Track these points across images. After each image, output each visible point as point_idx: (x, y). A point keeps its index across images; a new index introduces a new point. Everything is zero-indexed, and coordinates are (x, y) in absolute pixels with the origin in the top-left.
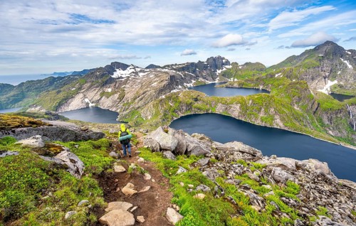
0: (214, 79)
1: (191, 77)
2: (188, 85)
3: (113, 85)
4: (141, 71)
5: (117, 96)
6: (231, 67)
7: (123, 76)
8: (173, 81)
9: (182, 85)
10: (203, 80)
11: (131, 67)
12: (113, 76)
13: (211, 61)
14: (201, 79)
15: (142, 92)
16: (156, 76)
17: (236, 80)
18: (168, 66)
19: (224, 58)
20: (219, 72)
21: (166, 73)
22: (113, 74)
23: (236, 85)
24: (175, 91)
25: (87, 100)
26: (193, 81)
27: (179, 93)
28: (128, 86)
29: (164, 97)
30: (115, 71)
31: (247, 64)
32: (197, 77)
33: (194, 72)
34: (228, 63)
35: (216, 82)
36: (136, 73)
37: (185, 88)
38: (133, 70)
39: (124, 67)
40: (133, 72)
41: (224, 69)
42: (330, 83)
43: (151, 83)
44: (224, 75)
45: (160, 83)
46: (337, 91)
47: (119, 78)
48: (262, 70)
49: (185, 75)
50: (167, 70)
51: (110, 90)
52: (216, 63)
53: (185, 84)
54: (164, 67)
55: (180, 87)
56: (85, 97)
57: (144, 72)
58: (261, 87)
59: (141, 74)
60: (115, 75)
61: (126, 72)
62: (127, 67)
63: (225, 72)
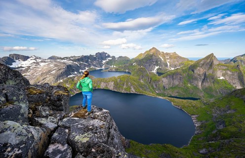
0: (101, 67)
1: (85, 66)
2: (83, 71)
4: (42, 62)
6: (111, 59)
7: (23, 66)
8: (69, 69)
9: (78, 71)
10: (94, 67)
11: (31, 58)
12: (11, 66)
13: (98, 55)
14: (92, 67)
15: (42, 78)
16: (56, 65)
17: (115, 66)
18: (67, 58)
19: (106, 53)
20: (104, 62)
21: (64, 63)
22: (11, 65)
23: (114, 70)
24: (71, 76)
26: (87, 68)
27: (74, 77)
28: (28, 74)
29: (61, 81)
30: (14, 61)
31: (120, 57)
32: (89, 66)
33: (87, 62)
34: (109, 56)
35: (103, 68)
36: (38, 63)
37: (80, 73)
38: (34, 61)
39: (25, 58)
40: (34, 63)
41: (107, 60)
42: (157, 68)
43: (50, 71)
44: (107, 63)
45: (57, 71)
46: (160, 71)
47: (18, 68)
48: (128, 61)
49: (80, 64)
50: (66, 61)
52: (102, 56)
53: (80, 70)
54: (63, 59)
55: (76, 73)
57: (45, 62)
58: (127, 71)
59: (42, 64)
60: (14, 65)
61: (26, 62)
62: (28, 58)
63: (108, 62)
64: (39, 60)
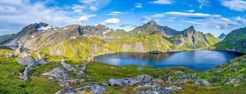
0: (102, 37)
3: (36, 34)
4: (55, 28)
5: (36, 39)
6: (110, 31)
7: (44, 30)
11: (49, 26)
12: (37, 30)
13: (99, 26)
14: (95, 36)
19: (106, 26)
20: (104, 33)
25: (19, 42)
30: (40, 27)
32: (93, 34)
33: (91, 31)
34: (108, 29)
35: (104, 38)
39: (46, 25)
40: (50, 28)
47: (41, 31)
51: (33, 37)
56: (19, 40)
60: (39, 29)
61: (46, 28)
62: (47, 25)
63: (108, 33)
64: (54, 27)
